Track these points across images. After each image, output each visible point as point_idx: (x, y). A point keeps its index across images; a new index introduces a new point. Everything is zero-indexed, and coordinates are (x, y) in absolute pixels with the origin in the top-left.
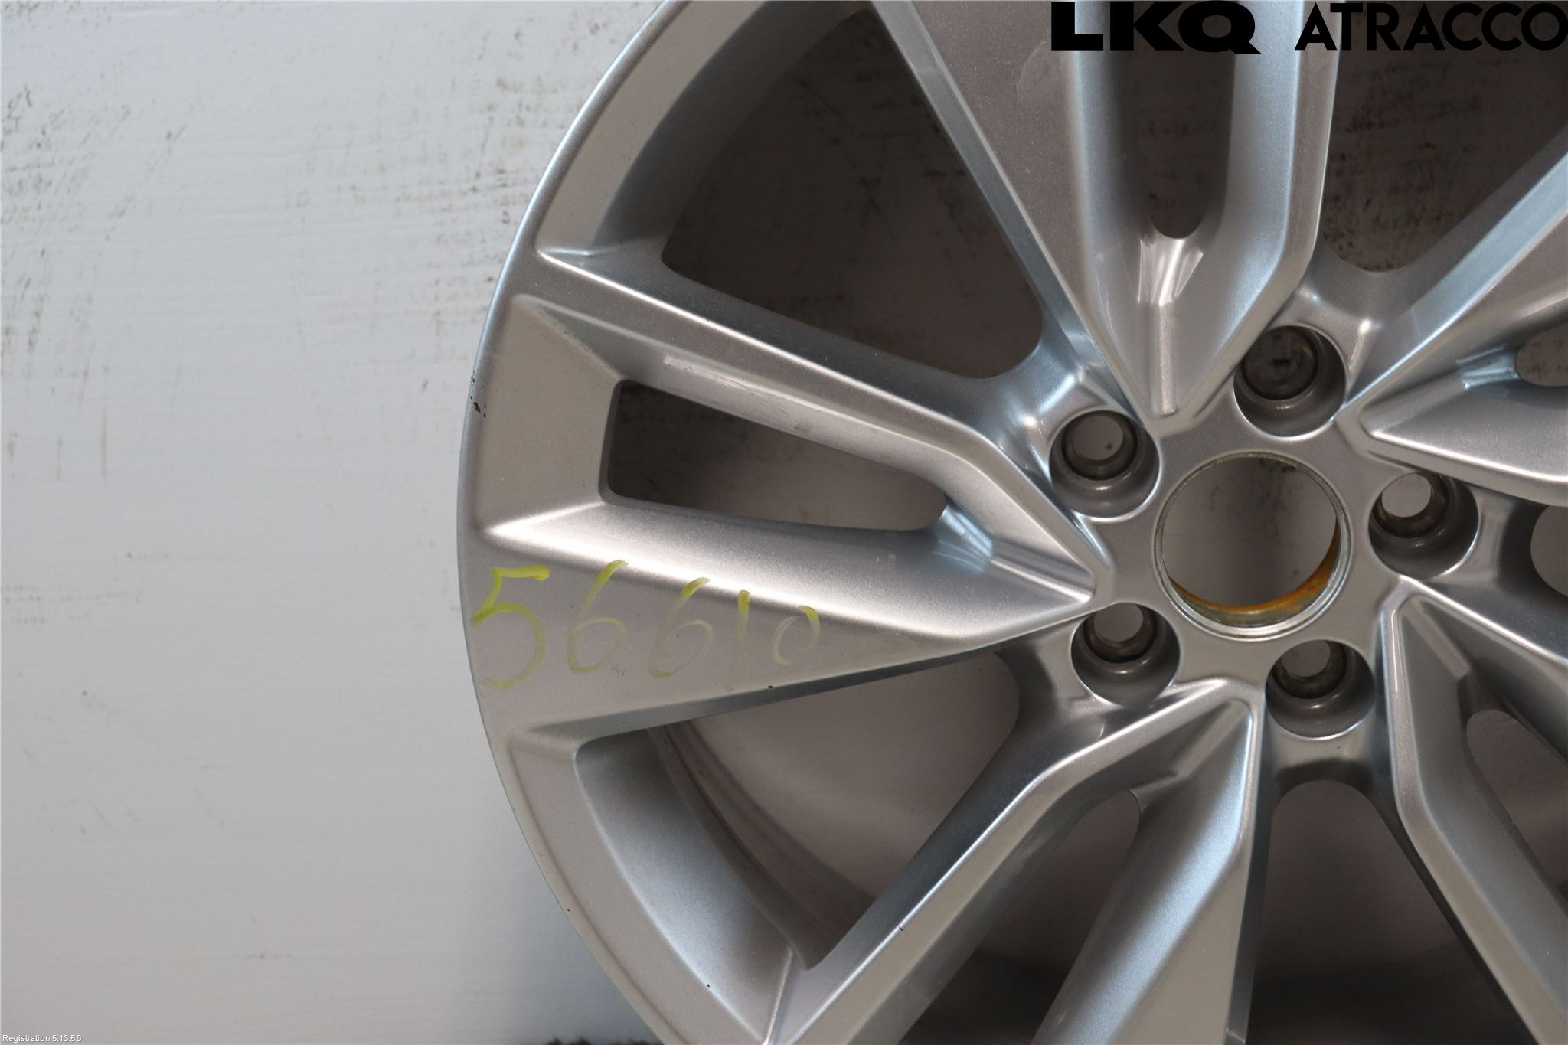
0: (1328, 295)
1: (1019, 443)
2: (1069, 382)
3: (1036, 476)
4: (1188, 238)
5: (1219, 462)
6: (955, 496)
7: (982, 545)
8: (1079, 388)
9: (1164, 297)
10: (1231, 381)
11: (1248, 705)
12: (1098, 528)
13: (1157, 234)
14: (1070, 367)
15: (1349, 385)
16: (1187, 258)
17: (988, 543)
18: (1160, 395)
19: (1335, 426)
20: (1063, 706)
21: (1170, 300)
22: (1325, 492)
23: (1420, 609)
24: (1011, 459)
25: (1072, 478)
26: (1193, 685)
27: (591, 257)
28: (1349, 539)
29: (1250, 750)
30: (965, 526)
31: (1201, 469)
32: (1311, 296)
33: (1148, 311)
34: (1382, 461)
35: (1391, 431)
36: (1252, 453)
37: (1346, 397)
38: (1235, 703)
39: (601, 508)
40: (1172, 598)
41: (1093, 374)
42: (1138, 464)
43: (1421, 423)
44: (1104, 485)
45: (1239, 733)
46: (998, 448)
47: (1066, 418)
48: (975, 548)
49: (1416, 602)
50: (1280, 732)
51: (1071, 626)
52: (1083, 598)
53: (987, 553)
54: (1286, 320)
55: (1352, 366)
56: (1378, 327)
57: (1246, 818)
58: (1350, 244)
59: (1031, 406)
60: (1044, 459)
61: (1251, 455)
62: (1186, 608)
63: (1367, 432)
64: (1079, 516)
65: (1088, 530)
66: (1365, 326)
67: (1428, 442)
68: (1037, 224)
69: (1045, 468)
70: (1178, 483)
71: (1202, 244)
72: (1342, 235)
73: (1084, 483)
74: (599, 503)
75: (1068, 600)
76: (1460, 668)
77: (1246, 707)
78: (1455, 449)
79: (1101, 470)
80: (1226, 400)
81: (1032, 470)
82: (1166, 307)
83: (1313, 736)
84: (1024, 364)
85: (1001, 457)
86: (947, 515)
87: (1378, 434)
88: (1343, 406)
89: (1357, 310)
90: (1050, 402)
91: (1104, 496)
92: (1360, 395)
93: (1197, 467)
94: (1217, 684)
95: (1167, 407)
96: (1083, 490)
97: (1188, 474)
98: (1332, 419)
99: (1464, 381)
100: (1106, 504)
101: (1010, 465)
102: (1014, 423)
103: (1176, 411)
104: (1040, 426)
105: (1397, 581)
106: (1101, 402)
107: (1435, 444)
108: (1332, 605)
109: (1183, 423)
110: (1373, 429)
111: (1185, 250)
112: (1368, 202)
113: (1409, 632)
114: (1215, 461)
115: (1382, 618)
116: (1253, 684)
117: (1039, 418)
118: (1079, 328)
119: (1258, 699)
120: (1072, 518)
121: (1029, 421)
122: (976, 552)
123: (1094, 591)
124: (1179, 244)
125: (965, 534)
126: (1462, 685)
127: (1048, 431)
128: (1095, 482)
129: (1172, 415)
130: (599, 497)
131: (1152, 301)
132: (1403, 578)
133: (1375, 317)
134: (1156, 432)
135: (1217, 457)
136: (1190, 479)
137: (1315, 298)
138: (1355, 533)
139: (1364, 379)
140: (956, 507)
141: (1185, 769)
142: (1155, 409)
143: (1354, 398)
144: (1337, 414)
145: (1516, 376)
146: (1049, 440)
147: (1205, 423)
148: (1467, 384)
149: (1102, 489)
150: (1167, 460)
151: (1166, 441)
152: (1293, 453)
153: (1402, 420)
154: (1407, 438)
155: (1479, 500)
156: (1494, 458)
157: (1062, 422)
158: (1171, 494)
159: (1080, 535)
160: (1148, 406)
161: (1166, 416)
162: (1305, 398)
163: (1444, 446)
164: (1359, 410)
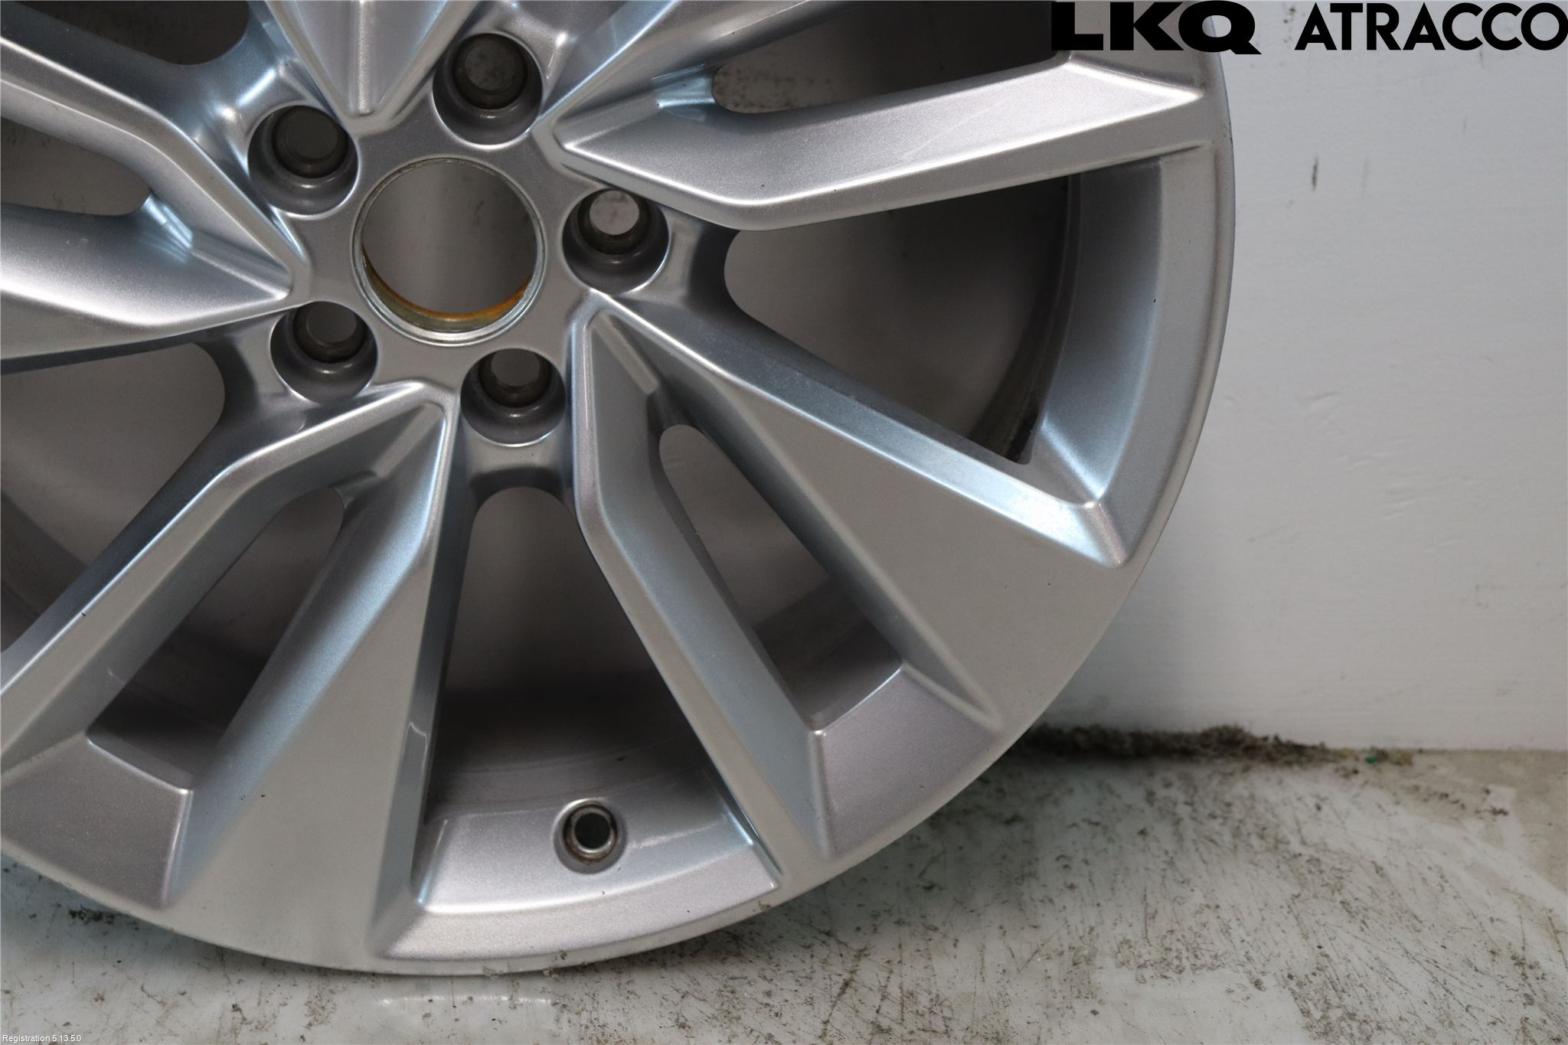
1: (217, 133)
2: (269, 77)
3: (231, 167)
6: (158, 186)
7: (182, 236)
8: (280, 83)
10: (430, 84)
11: (441, 407)
12: (294, 224)
14: (271, 62)
15: (546, 97)
17: (189, 234)
18: (357, 94)
19: (530, 139)
20: (264, 401)
22: (521, 203)
23: (609, 323)
24: (208, 154)
26: (390, 386)
28: (544, 251)
29: (442, 453)
30: (165, 215)
31: (399, 170)
32: (510, 3)
33: (348, 8)
34: (576, 175)
35: (584, 144)
36: (451, 159)
37: (541, 110)
38: (428, 405)
40: (369, 298)
41: (292, 70)
43: (618, 139)
44: (310, 184)
45: (434, 434)
47: (266, 111)
48: (176, 239)
49: (603, 316)
50: (473, 434)
51: (270, 321)
52: (280, 295)
53: (188, 245)
54: (482, 27)
55: (549, 78)
56: (573, 40)
57: (433, 518)
59: (230, 98)
60: (242, 153)
61: (450, 161)
62: (386, 311)
63: (560, 144)
64: (275, 210)
65: (285, 226)
66: (561, 40)
67: (617, 158)
69: (244, 162)
70: (378, 183)
75: (264, 295)
76: (649, 384)
77: (439, 408)
78: (643, 167)
79: (309, 168)
80: (425, 102)
81: (227, 162)
82: (366, 5)
83: (510, 443)
84: (230, 53)
86: (150, 205)
87: (570, 146)
88: (539, 118)
89: (555, 23)
90: (250, 95)
91: (309, 194)
92: (554, 107)
93: (394, 167)
94: (414, 387)
95: (363, 106)
97: (387, 175)
98: (527, 130)
99: (657, 102)
100: (306, 203)
101: (206, 161)
102: (211, 113)
103: (372, 113)
104: (237, 117)
105: (587, 293)
106: (300, 97)
107: (626, 159)
108: (526, 314)
109: (382, 122)
110: (566, 143)
113: (598, 343)
114: (414, 163)
115: (574, 328)
116: (449, 389)
117: (237, 111)
119: (452, 403)
120: (269, 214)
121: (227, 113)
122: (176, 243)
123: (291, 289)
125: (165, 224)
126: (651, 401)
127: (245, 126)
128: (301, 178)
129: (368, 115)
132: (593, 291)
133: (570, 30)
134: (355, 130)
136: (388, 180)
137: (515, 6)
138: (549, 244)
139: (559, 91)
140: (159, 199)
141: (383, 468)
142: (351, 106)
143: (550, 110)
144: (533, 125)
145: (712, 100)
146: (248, 133)
147: (402, 125)
148: (662, 104)
149: (308, 186)
150: (365, 160)
151: (364, 140)
152: (491, 161)
153: (595, 135)
154: (598, 153)
155: (670, 219)
156: (677, 178)
157: (261, 115)
158: (370, 196)
159: (276, 230)
160: (344, 104)
161: (363, 115)
162: (513, 108)
163: (632, 163)
164: (554, 121)
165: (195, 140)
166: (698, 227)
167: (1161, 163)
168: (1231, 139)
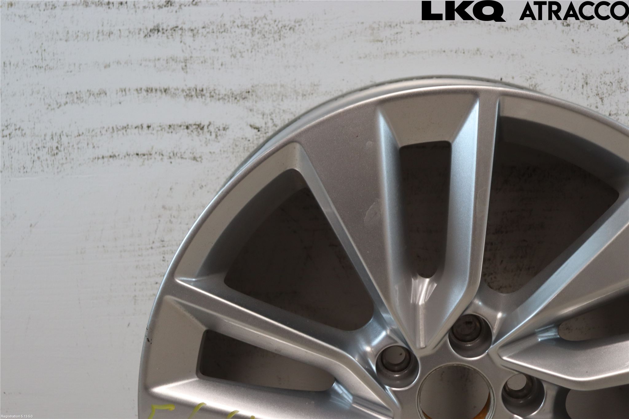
0: (485, 302)
1: (364, 357)
2: (384, 334)
3: (370, 371)
4: (431, 278)
5: (442, 367)
6: (337, 378)
7: (349, 398)
8: (387, 336)
9: (421, 301)
10: (447, 335)
12: (394, 392)
13: (419, 277)
14: (384, 328)
15: (494, 338)
16: (430, 286)
17: (351, 397)
18: (419, 340)
19: (488, 354)
21: (424, 302)
22: (485, 380)
24: (360, 364)
25: (385, 371)
27: (195, 281)
28: (494, 400)
30: (341, 389)
31: (435, 370)
32: (478, 303)
33: (415, 306)
34: (507, 369)
35: (510, 357)
36: (456, 364)
37: (492, 343)
39: (196, 381)
41: (393, 331)
42: (411, 367)
43: (523, 354)
44: (398, 374)
46: (355, 360)
47: (382, 348)
48: (346, 399)
53: (351, 401)
54: (469, 312)
55: (495, 331)
56: (505, 315)
58: (495, 278)
59: (369, 343)
60: (373, 364)
61: (455, 365)
63: (501, 357)
64: (387, 387)
65: (391, 393)
66: (500, 315)
67: (524, 362)
68: (371, 272)
69: (374, 368)
70: (427, 375)
71: (436, 280)
72: (492, 274)
73: (390, 373)
74: (196, 379)
78: (535, 365)
79: (396, 368)
80: (445, 344)
81: (368, 368)
82: (422, 305)
84: (366, 325)
85: (357, 364)
86: (335, 386)
87: (505, 358)
88: (491, 347)
89: (496, 309)
90: (376, 342)
91: (397, 379)
92: (498, 342)
93: (434, 369)
95: (422, 345)
96: (390, 376)
97: (430, 372)
98: (487, 351)
99: (538, 338)
100: (398, 382)
101: (360, 367)
102: (362, 349)
103: (426, 347)
104: (372, 350)
105: (513, 417)
106: (396, 342)
107: (527, 363)
109: (429, 351)
110: (503, 356)
111: (430, 283)
112: (502, 261)
114: (441, 367)
117: (372, 348)
118: (387, 312)
120: (385, 389)
121: (368, 349)
122: (347, 401)
123: (393, 418)
124: (427, 280)
125: (342, 393)
127: (375, 353)
128: (394, 373)
129: (424, 348)
130: (196, 376)
131: (417, 303)
132: (516, 416)
133: (503, 312)
134: (418, 355)
135: (442, 365)
136: (431, 374)
137: (480, 303)
138: (496, 397)
139: (499, 336)
140: (339, 383)
142: (418, 346)
143: (496, 344)
145: (558, 336)
146: (375, 357)
147: (436, 352)
148: (540, 339)
149: (397, 376)
150: (422, 366)
151: (422, 359)
152: (472, 365)
153: (514, 353)
154: (516, 360)
155: (545, 385)
157: (381, 350)
158: (424, 380)
159: (388, 395)
160: (415, 344)
161: (421, 348)
162: (477, 341)
164: (497, 348)
166: (556, 388)
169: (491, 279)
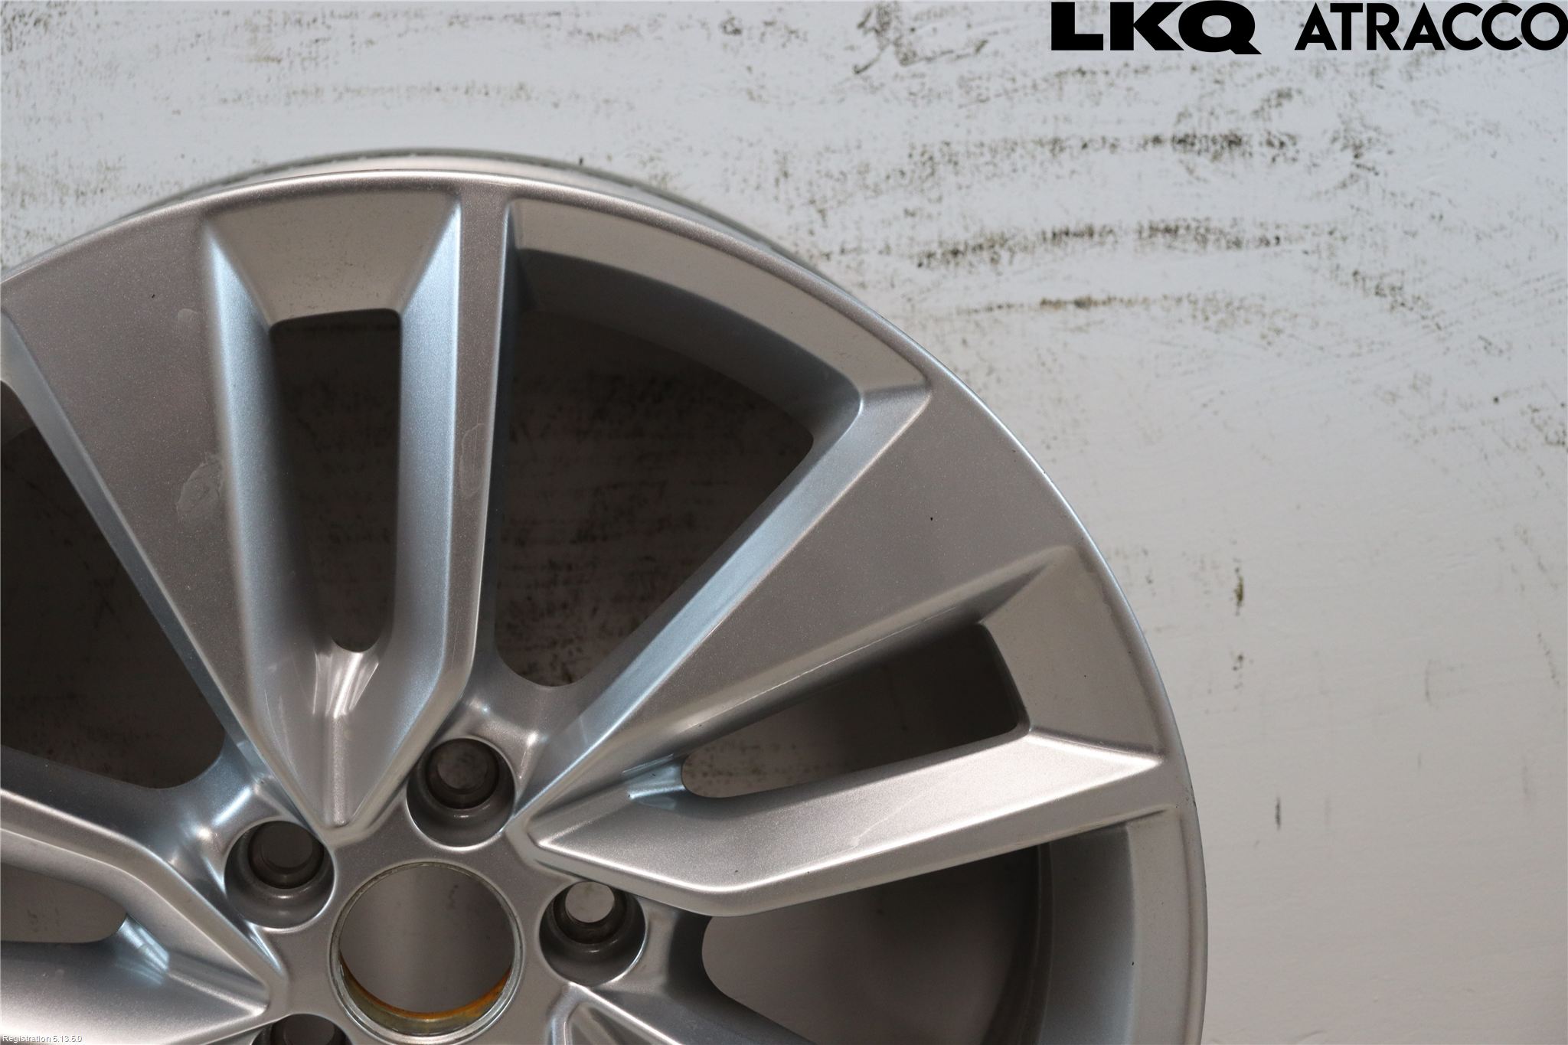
0: (502, 710)
1: (193, 854)
2: (244, 796)
3: (206, 886)
4: (367, 651)
5: (392, 871)
6: (135, 909)
7: (158, 956)
8: (254, 803)
9: (340, 707)
10: (404, 791)
12: (270, 939)
13: (335, 647)
14: (246, 780)
15: (518, 794)
16: (363, 671)
17: (165, 955)
18: (333, 806)
19: (504, 838)
21: (344, 713)
23: (588, 1016)
24: (183, 875)
25: (258, 886)
28: (521, 947)
30: (141, 937)
31: (375, 878)
32: (480, 707)
33: (323, 722)
34: (546, 870)
35: (558, 840)
37: (515, 810)
40: (346, 1007)
41: (271, 788)
42: (325, 872)
43: (592, 833)
44: (287, 893)
47: (241, 829)
48: (151, 960)
49: (583, 1009)
51: (250, 1036)
52: (258, 1011)
53: (164, 966)
54: (456, 732)
55: (521, 778)
56: (544, 739)
59: (206, 818)
60: (218, 871)
61: (425, 864)
62: (364, 1018)
63: (534, 842)
64: (252, 926)
65: (262, 941)
66: (532, 739)
67: (590, 852)
68: (199, 638)
69: (221, 881)
70: (354, 892)
71: (380, 656)
73: (265, 891)
75: (241, 1012)
79: (285, 878)
80: (399, 809)
81: (205, 880)
82: (341, 718)
84: (200, 778)
85: (172, 875)
86: (126, 929)
87: (545, 843)
88: (512, 818)
89: (525, 723)
90: (225, 815)
91: (285, 905)
92: (528, 805)
93: (370, 877)
95: (338, 818)
96: (270, 899)
97: (364, 882)
98: (501, 830)
99: (629, 793)
100: (283, 913)
101: (179, 881)
102: (186, 834)
103: (347, 823)
104: (214, 836)
105: (566, 987)
106: (275, 812)
107: (600, 853)
108: (505, 1012)
109: (356, 833)
110: (540, 839)
111: (363, 663)
113: (578, 1037)
114: (389, 870)
115: (554, 1022)
117: (214, 830)
120: (246, 931)
121: (204, 833)
122: (152, 964)
123: (268, 1004)
124: (357, 657)
125: (142, 946)
127: (222, 846)
128: (278, 890)
129: (343, 825)
131: (327, 712)
132: (572, 984)
133: (542, 730)
134: (331, 842)
135: (390, 866)
136: (364, 889)
137: (485, 710)
138: (527, 940)
139: (532, 790)
140: (135, 922)
142: (327, 819)
143: (523, 810)
144: (506, 825)
145: (682, 788)
146: (223, 853)
147: (378, 833)
148: (633, 796)
149: (284, 897)
150: (341, 870)
151: (340, 849)
152: (466, 863)
153: (568, 831)
154: (573, 848)
155: (646, 909)
156: (651, 868)
157: (238, 832)
158: (347, 904)
159: (254, 946)
160: (320, 817)
161: (338, 827)
162: (485, 807)
163: (606, 856)
164: (527, 819)
165: (171, 863)
166: (674, 914)
167: (1128, 828)
168: (1194, 803)
169: (570, 653)
